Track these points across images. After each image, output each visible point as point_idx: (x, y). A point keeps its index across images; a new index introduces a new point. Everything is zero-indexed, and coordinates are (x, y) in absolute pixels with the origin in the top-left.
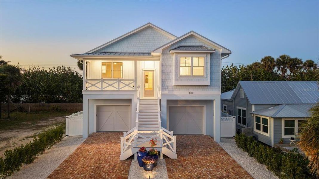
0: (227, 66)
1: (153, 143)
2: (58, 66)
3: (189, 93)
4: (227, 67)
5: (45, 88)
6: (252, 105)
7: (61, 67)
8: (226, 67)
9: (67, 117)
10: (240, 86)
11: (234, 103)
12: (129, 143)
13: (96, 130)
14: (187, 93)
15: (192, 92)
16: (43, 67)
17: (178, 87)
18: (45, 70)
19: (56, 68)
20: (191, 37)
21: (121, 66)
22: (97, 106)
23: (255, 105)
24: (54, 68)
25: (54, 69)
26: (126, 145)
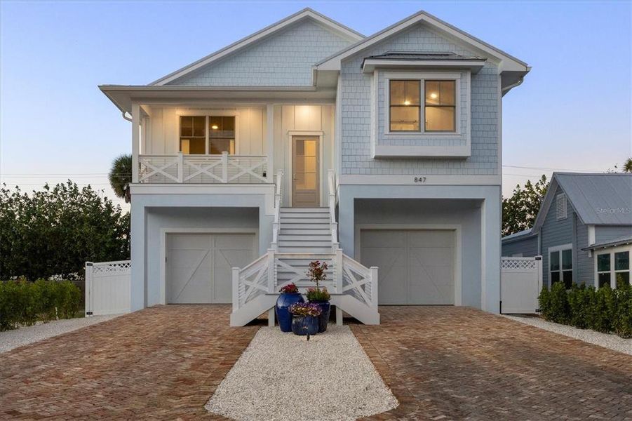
0: (529, 182)
1: (318, 273)
2: (58, 185)
3: (416, 179)
4: (529, 185)
5: (22, 240)
6: (587, 226)
7: (66, 186)
8: (526, 186)
9: (88, 264)
10: (559, 186)
11: (542, 241)
12: (254, 285)
13: (164, 302)
14: (410, 180)
15: (422, 177)
16: (17, 187)
17: (386, 165)
18: (22, 194)
19: (52, 190)
20: (421, 26)
21: (231, 142)
22: (168, 234)
23: (597, 226)
24: (47, 187)
25: (46, 190)
26: (247, 287)
